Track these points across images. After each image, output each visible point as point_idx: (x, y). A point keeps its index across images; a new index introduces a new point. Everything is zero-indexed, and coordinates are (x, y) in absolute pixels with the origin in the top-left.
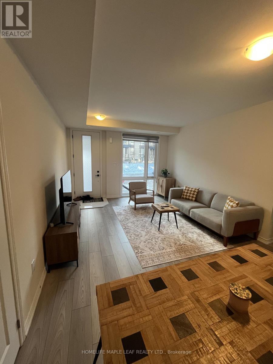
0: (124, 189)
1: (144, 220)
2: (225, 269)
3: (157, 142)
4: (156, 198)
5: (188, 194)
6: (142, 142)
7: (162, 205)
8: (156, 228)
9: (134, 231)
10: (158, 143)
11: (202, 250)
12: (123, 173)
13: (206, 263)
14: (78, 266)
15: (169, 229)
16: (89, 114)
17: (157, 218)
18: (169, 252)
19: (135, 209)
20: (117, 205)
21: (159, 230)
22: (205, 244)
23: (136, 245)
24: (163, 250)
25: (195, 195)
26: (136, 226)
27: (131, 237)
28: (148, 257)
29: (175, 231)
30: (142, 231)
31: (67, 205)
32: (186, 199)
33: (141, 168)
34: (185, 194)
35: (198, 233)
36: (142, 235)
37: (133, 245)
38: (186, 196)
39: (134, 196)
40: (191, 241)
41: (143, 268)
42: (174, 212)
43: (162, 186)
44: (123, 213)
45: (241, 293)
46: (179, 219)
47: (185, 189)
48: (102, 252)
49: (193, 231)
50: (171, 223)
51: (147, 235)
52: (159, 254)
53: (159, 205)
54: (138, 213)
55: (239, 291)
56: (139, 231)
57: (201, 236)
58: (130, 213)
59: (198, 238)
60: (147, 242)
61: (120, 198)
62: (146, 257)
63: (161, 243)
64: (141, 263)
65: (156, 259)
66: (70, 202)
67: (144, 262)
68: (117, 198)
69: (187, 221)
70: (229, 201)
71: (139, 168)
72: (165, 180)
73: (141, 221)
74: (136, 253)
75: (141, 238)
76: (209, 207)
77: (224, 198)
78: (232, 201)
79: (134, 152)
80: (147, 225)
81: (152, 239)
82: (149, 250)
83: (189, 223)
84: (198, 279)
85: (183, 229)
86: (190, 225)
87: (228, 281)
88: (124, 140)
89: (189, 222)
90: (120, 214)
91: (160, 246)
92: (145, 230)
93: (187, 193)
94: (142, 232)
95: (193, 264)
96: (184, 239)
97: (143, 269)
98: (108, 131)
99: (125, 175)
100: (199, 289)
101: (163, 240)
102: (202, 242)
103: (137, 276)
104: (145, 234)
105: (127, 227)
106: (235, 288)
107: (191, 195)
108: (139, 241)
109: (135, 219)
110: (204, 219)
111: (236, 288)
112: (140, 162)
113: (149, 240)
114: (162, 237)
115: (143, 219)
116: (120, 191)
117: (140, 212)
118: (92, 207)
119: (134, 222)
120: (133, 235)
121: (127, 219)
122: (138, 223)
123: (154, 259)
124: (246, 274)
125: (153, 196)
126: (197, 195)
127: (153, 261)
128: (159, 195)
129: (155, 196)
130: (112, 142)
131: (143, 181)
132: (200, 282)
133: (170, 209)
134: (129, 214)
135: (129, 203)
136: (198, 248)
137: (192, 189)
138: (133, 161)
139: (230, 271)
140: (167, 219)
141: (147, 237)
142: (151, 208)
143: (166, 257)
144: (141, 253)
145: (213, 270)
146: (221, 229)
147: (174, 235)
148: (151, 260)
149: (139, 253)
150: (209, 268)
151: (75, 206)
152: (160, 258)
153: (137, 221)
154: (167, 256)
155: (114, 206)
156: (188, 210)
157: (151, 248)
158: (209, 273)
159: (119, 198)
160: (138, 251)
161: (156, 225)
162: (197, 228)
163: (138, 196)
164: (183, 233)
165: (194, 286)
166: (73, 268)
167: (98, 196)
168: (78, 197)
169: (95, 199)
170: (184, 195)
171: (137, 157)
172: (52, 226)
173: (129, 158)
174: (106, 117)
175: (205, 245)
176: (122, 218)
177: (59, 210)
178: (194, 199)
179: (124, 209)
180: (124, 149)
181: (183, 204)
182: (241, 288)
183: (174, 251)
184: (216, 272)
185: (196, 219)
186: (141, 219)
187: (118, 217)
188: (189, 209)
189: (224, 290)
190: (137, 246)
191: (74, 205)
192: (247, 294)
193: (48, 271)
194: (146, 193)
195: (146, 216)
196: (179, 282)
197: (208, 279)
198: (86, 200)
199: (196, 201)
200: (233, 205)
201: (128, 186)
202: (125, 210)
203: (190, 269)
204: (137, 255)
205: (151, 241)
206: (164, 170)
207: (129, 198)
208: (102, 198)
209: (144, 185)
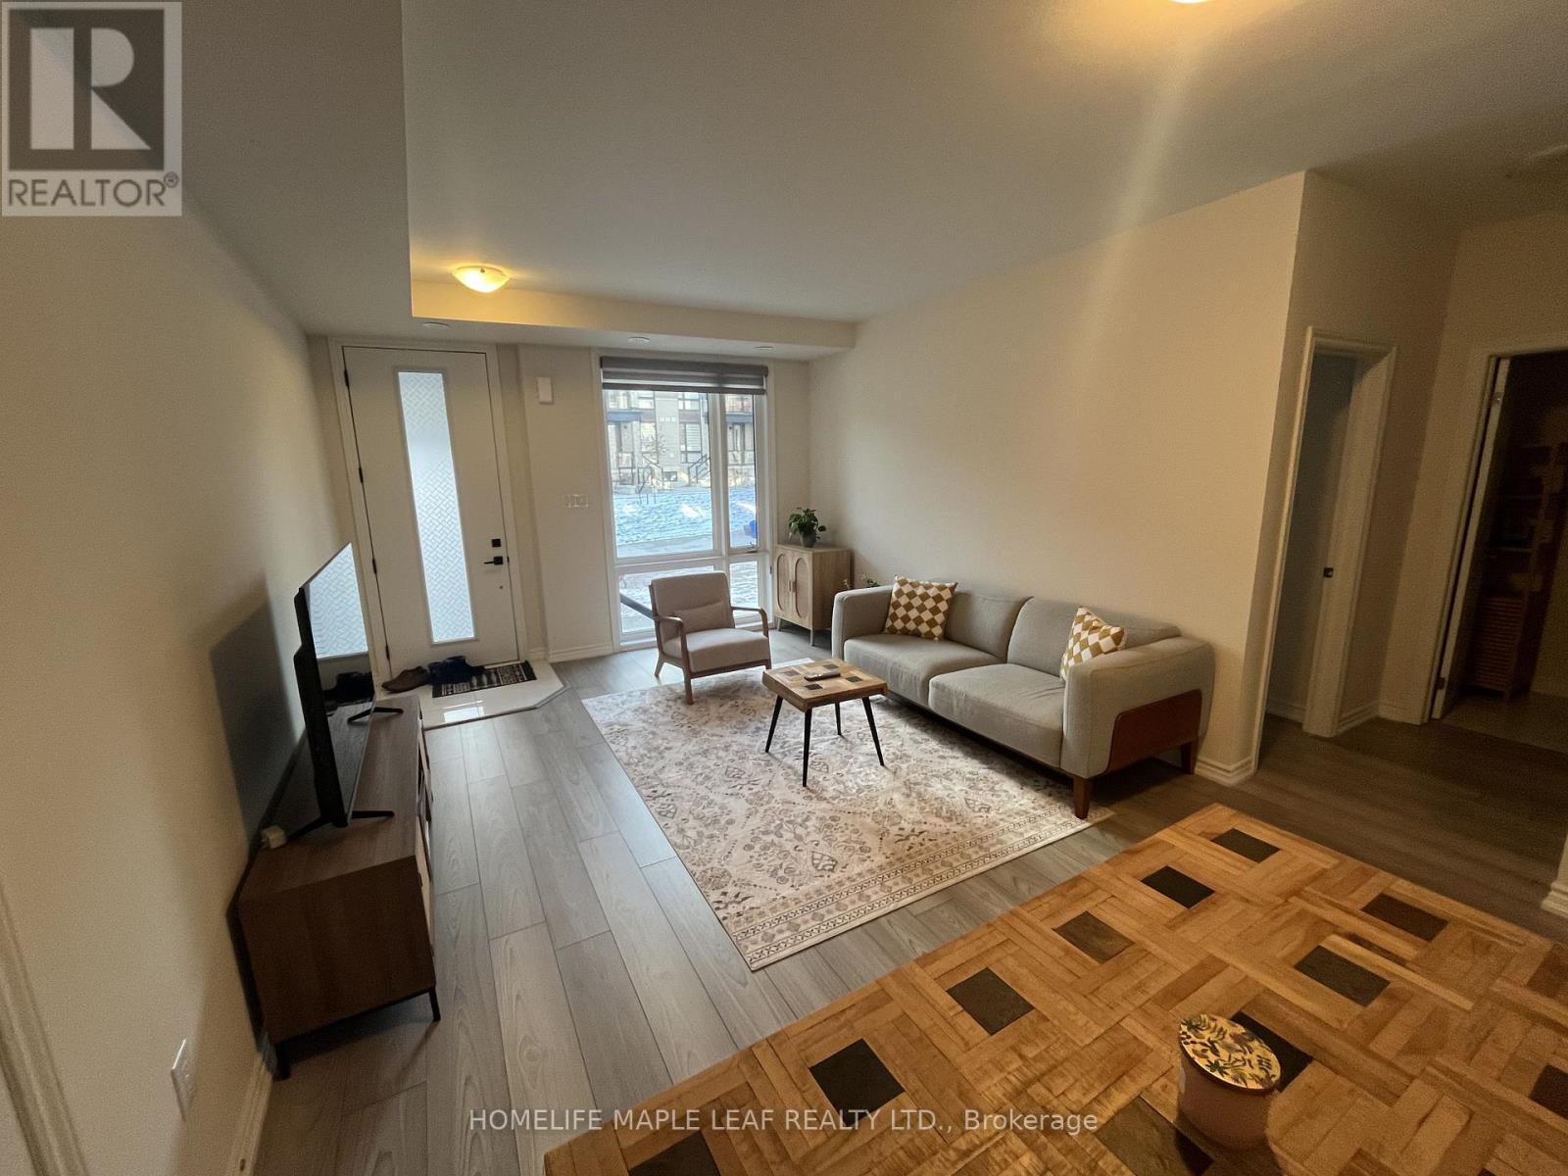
0: (627, 612)
1: (735, 747)
2: (1132, 943)
3: (762, 392)
4: (777, 641)
5: (914, 614)
6: (688, 395)
7: (810, 670)
8: (792, 777)
9: (697, 804)
10: (764, 397)
11: (993, 845)
12: (618, 538)
13: (1047, 927)
14: (437, 1017)
15: (848, 772)
16: (420, 261)
17: (791, 727)
18: (859, 875)
19: (689, 698)
20: (602, 689)
21: (804, 785)
22: (1002, 820)
23: (709, 866)
24: (832, 870)
25: (941, 615)
26: (700, 779)
27: (681, 831)
28: (770, 916)
29: (873, 776)
30: (732, 799)
31: (351, 720)
32: (905, 632)
33: (697, 512)
34: (901, 612)
35: (968, 776)
36: (732, 816)
37: (698, 870)
38: (906, 619)
39: (678, 642)
40: (944, 813)
41: (753, 972)
42: (864, 695)
43: (795, 586)
44: (638, 725)
45: (1237, 1060)
46: (882, 723)
47: (900, 593)
48: (550, 923)
49: (944, 767)
50: (852, 747)
51: (757, 812)
52: (819, 892)
53: (797, 674)
54: (706, 718)
55: (1224, 1054)
56: (718, 799)
57: (981, 785)
58: (666, 719)
59: (972, 795)
60: (757, 847)
61: (615, 654)
62: (762, 914)
63: (822, 842)
64: (742, 949)
65: (808, 917)
66: (368, 706)
67: (755, 943)
68: (601, 658)
69: (916, 726)
70: (1084, 629)
71: (688, 511)
72: (807, 556)
73: (722, 754)
74: (716, 905)
75: (732, 831)
76: (1004, 660)
77: (1061, 615)
78: (1095, 628)
79: (656, 443)
80: (749, 765)
81: (780, 826)
82: (773, 883)
83: (926, 736)
84: (1031, 1015)
85: (904, 766)
86: (933, 744)
87: (1154, 1000)
88: (607, 386)
89: (926, 731)
90: (624, 731)
91: (817, 856)
92: (745, 791)
93: (909, 607)
94: (731, 802)
95: (993, 943)
96: (915, 809)
97: (754, 975)
98: (527, 345)
99: (624, 548)
100: (1042, 1067)
101: (829, 825)
102: (988, 810)
103: (749, 1055)
104: (744, 812)
105: (661, 790)
106: (1205, 1041)
107: (927, 616)
108: (721, 847)
109: (691, 747)
110: (988, 711)
111: (1209, 1040)
112: (689, 485)
113: (766, 833)
114: (821, 815)
115: (729, 739)
116: (611, 622)
117: (714, 708)
118: (482, 715)
119: (692, 759)
120: (692, 822)
121: (657, 748)
122: (711, 764)
123: (799, 921)
124: (1220, 955)
125: (761, 635)
126: (948, 614)
127: (795, 928)
128: (789, 628)
129: (770, 633)
130: (550, 399)
131: (710, 570)
132: (1042, 1027)
133: (843, 685)
134: (664, 724)
135: (657, 675)
136: (979, 842)
137: (927, 587)
138: (654, 482)
139: (1153, 948)
140: (836, 728)
141: (755, 822)
142: (759, 688)
143: (852, 904)
144: (739, 903)
145: (1085, 961)
146: (1061, 747)
147: (871, 799)
148: (785, 926)
149: (726, 906)
150: (1067, 951)
151: (395, 723)
152: (822, 911)
153: (705, 753)
154: (855, 897)
155: (588, 696)
156: (919, 684)
157: (781, 873)
158: (1069, 978)
159: (610, 655)
160: (725, 894)
161: (789, 760)
162: (959, 754)
163: (697, 642)
164: (908, 785)
165: (1021, 1056)
166: (412, 1032)
167: (510, 659)
168: (405, 673)
169: (496, 673)
170: (894, 617)
171: (672, 460)
172: (274, 845)
173: (634, 471)
174: (508, 275)
175: (1002, 824)
176: (635, 748)
177: (307, 758)
178: (937, 631)
179: (635, 704)
180: (611, 429)
181: (896, 659)
182: (1229, 1040)
183: (881, 868)
184: (1096, 964)
185: (955, 718)
186: (720, 743)
187: (614, 747)
188: (922, 676)
189: (1148, 1050)
190: (715, 872)
191: (388, 719)
192: (1260, 1062)
193: (282, 1071)
194: (729, 624)
195: (741, 728)
196: (952, 1050)
197: (1071, 1008)
198: (447, 682)
199: (947, 637)
200: (1102, 643)
201: (645, 599)
202: (645, 711)
203: (987, 972)
204: (721, 914)
205: (776, 840)
206: (803, 514)
207: (656, 652)
208: (527, 663)
209: (717, 586)
